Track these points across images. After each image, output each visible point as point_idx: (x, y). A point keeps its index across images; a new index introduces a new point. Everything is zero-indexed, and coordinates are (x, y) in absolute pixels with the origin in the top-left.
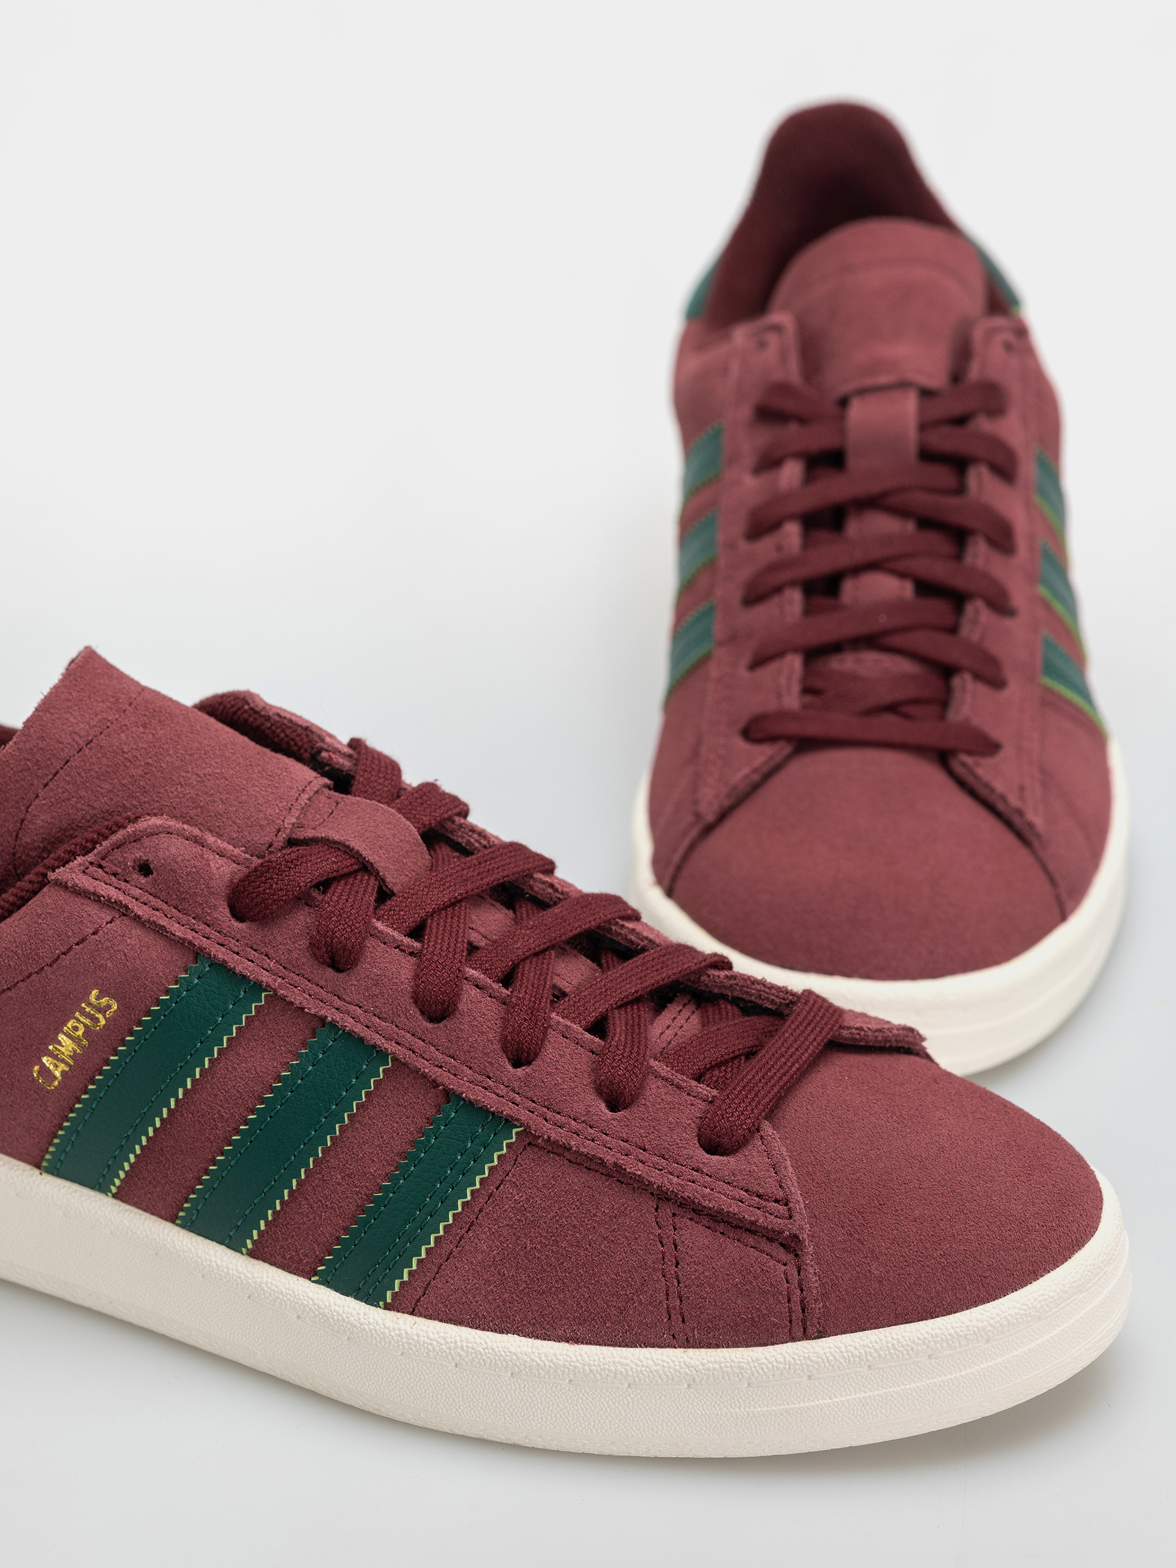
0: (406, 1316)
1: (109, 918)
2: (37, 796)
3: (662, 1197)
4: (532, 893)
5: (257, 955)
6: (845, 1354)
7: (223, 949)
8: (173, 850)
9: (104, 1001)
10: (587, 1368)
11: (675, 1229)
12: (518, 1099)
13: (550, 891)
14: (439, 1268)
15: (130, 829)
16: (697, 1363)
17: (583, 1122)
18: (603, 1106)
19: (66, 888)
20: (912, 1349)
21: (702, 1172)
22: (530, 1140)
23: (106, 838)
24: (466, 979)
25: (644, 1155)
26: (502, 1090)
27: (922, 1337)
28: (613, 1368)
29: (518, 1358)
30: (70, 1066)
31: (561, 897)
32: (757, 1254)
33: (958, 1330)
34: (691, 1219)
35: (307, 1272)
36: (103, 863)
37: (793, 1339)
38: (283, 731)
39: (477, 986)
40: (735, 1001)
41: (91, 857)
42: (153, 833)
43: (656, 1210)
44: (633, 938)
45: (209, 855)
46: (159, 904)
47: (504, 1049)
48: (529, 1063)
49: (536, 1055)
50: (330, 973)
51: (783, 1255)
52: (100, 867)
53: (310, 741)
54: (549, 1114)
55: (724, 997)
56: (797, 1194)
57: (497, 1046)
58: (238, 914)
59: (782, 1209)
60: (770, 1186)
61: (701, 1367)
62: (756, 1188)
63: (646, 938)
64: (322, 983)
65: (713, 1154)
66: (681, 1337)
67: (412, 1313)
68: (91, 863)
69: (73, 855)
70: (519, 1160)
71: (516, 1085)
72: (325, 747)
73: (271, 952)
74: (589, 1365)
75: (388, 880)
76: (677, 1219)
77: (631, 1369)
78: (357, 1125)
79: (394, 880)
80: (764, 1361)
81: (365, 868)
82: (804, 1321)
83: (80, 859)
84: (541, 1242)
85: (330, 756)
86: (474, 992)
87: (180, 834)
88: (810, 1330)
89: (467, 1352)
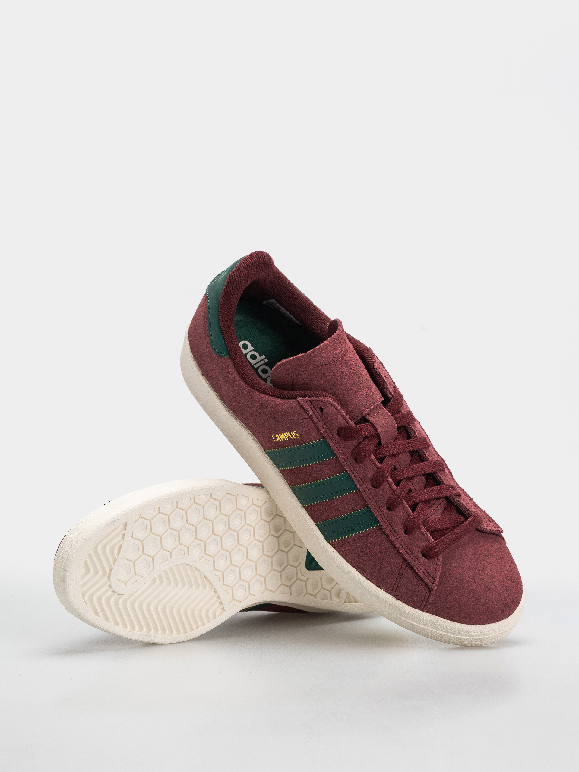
0: (333, 548)
1: (307, 417)
2: (306, 370)
3: (405, 560)
4: (420, 453)
5: (338, 446)
6: (430, 620)
7: (331, 441)
8: (331, 410)
9: (297, 435)
10: (368, 588)
11: (405, 570)
12: (384, 518)
13: (424, 455)
14: (345, 543)
15: (323, 399)
16: (394, 602)
17: (396, 533)
18: (403, 531)
19: (300, 404)
20: (447, 627)
21: (418, 560)
22: (381, 528)
23: (316, 397)
24: (387, 480)
25: (406, 549)
26: (381, 513)
27: (450, 625)
28: (374, 592)
29: (353, 576)
30: (281, 440)
31: (426, 458)
32: (421, 586)
33: (460, 628)
34: (410, 569)
35: (315, 521)
36: (312, 402)
37: (420, 610)
38: (378, 378)
39: (389, 483)
40: (456, 507)
41: (310, 399)
42: (329, 403)
43: (403, 562)
44: (439, 478)
45: (339, 415)
46: (321, 420)
47: (387, 504)
48: (391, 510)
49: (393, 510)
50: (354, 461)
51: (427, 590)
52: (311, 402)
53: (384, 385)
54: (389, 526)
55: (454, 504)
56: (437, 579)
57: (385, 502)
58: (339, 434)
59: (432, 580)
60: (432, 574)
61: (394, 604)
62: (429, 572)
63: (442, 480)
64: (351, 462)
65: (423, 557)
66: (394, 594)
67: (334, 548)
68: (309, 401)
69: (306, 396)
70: (377, 531)
71: (385, 514)
72: (387, 388)
73: (342, 448)
74: (369, 587)
75: (382, 441)
76: (406, 567)
77: (378, 594)
78: (343, 498)
79: (383, 441)
80: (410, 611)
81: (378, 435)
82: (424, 607)
83: (306, 398)
84: (372, 554)
85: (387, 391)
86: (387, 485)
87: (335, 406)
88: (424, 610)
89: (342, 566)
